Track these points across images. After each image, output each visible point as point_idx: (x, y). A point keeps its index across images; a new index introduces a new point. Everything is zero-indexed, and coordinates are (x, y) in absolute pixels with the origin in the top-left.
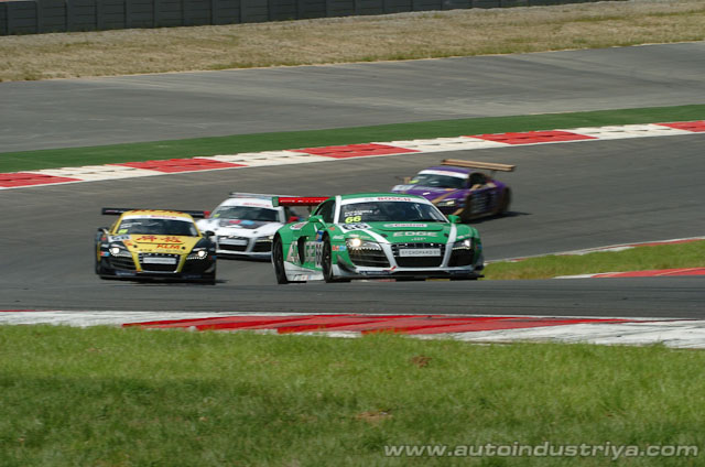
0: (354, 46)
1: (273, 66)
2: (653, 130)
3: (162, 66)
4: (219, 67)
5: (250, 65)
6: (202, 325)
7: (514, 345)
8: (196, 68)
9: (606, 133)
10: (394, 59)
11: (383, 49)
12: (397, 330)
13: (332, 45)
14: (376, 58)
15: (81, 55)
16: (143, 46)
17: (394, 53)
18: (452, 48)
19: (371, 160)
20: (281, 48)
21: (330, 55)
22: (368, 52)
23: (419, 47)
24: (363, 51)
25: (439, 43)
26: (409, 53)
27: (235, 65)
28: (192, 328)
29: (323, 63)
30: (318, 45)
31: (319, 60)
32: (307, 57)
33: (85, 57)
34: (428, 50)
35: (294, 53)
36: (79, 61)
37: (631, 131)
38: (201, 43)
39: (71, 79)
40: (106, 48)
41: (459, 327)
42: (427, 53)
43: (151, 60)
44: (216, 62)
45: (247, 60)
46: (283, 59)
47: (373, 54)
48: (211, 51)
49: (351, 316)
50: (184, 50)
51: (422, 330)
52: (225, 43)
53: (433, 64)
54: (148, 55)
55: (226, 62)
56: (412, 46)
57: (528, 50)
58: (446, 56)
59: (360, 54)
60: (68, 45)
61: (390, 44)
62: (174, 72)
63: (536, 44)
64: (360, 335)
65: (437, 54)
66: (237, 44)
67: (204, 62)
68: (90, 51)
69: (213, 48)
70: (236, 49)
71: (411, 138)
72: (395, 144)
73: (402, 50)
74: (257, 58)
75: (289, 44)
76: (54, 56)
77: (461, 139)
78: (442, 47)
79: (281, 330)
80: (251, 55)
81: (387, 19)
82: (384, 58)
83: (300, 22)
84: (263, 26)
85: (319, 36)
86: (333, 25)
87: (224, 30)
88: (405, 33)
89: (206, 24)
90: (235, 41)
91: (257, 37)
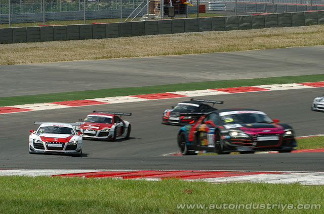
0: (158, 49)
1: (121, 58)
2: (296, 86)
3: (70, 58)
4: (96, 58)
5: (111, 57)
6: (88, 175)
7: (230, 184)
8: (86, 59)
9: (274, 87)
10: (176, 54)
11: (172, 50)
12: (177, 177)
13: (148, 48)
14: (168, 54)
15: (33, 53)
16: (61, 49)
17: (177, 51)
18: (203, 49)
19: (167, 100)
20: (125, 49)
21: (147, 53)
22: (165, 51)
23: (188, 48)
24: (163, 51)
25: (197, 47)
26: (183, 51)
27: (104, 57)
28: (84, 177)
29: (144, 56)
30: (142, 48)
31: (142, 55)
32: (137, 54)
33: (35, 54)
35: (131, 52)
36: (32, 56)
37: (285, 87)
38: (88, 47)
39: (29, 64)
40: (45, 50)
41: (206, 176)
42: (191, 51)
43: (65, 55)
44: (95, 56)
45: (109, 55)
46: (126, 54)
47: (167, 52)
48: (92, 51)
49: (156, 171)
50: (80, 50)
51: (189, 177)
52: (99, 47)
53: (194, 57)
54: (64, 53)
55: (100, 56)
56: (185, 48)
57: (238, 50)
58: (200, 53)
59: (161, 52)
60: (27, 48)
62: (76, 61)
63: (242, 47)
64: (161, 180)
65: (196, 52)
66: (105, 48)
67: (90, 56)
68: (38, 51)
69: (94, 50)
70: (104, 50)
71: (184, 90)
72: (177, 93)
73: (180, 50)
74: (114, 54)
75: (128, 47)
76: (21, 54)
77: (208, 90)
78: (198, 48)
79: (124, 177)
80: (111, 53)
81: (173, 36)
82: (172, 54)
83: (133, 37)
84: (117, 39)
85: (142, 44)
86: (148, 39)
87: (99, 41)
88: (181, 42)
89: (90, 38)
90: (103, 46)
91: (114, 44)
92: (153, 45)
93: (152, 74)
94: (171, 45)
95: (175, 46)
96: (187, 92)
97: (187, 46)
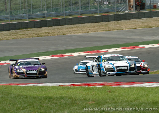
0: (132, 26)
1: (115, 30)
3: (92, 31)
4: (104, 31)
5: (110, 30)
10: (140, 28)
11: (138, 26)
13: (128, 26)
14: (137, 28)
15: (75, 29)
16: (88, 27)
17: (141, 27)
19: (135, 50)
20: (117, 26)
21: (127, 28)
22: (135, 27)
23: (146, 25)
24: (134, 27)
26: (144, 27)
27: (107, 30)
30: (125, 26)
31: (125, 29)
32: (122, 28)
33: (76, 30)
34: (148, 26)
35: (119, 27)
36: (74, 30)
38: (100, 26)
39: (73, 34)
40: (80, 28)
42: (148, 27)
43: (89, 30)
44: (103, 30)
45: (109, 29)
46: (117, 29)
47: (136, 27)
48: (102, 28)
50: (97, 28)
52: (105, 26)
53: (149, 29)
54: (89, 29)
55: (105, 30)
56: (144, 25)
58: (152, 27)
60: (72, 27)
61: (140, 25)
62: (94, 32)
65: (150, 27)
66: (107, 26)
67: (100, 30)
68: (77, 28)
69: (102, 27)
70: (107, 27)
73: (142, 26)
74: (112, 29)
75: (119, 25)
76: (69, 30)
78: (151, 25)
80: (110, 28)
81: (139, 20)
82: (139, 28)
83: (121, 21)
84: (113, 22)
85: (125, 24)
86: (128, 21)
87: (105, 23)
88: (143, 22)
89: (101, 22)
90: (107, 25)
91: (112, 24)
92: (130, 24)
93: (128, 37)
94: (138, 24)
95: (140, 24)
96: (144, 46)
97: (146, 24)
